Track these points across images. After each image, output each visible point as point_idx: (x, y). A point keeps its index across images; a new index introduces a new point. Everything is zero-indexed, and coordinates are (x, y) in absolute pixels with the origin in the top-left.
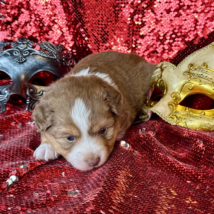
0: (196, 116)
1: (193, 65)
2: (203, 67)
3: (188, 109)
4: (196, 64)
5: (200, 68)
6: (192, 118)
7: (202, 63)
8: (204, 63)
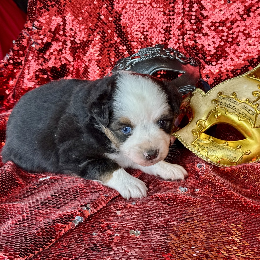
0: (218, 146)
1: (222, 94)
2: (232, 97)
3: (212, 138)
4: (226, 93)
5: (228, 97)
6: (214, 147)
7: (232, 92)
8: (233, 93)
